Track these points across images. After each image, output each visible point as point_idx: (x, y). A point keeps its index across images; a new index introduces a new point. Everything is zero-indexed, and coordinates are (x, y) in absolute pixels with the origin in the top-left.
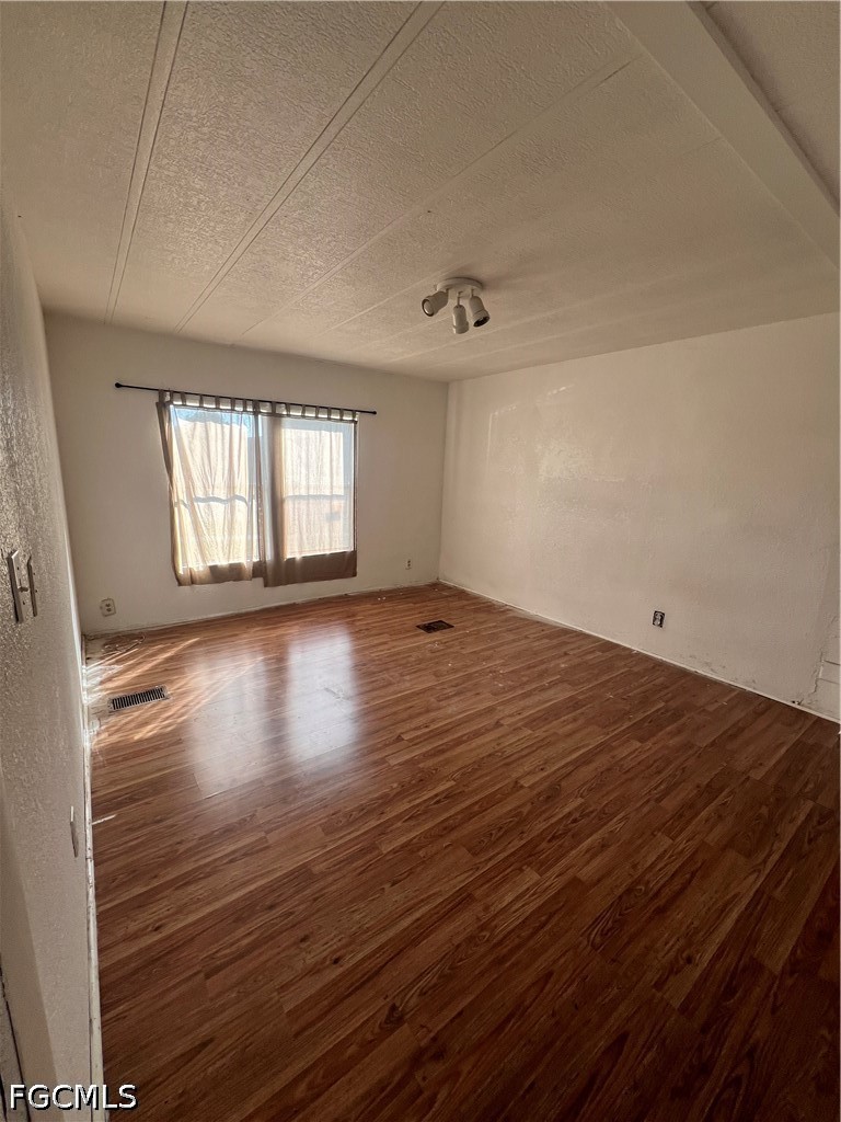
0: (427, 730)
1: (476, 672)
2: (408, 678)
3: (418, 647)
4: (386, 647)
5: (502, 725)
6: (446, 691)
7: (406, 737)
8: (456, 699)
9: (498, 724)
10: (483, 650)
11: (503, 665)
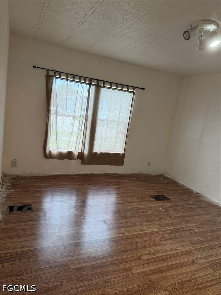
0: (154, 256)
1: (182, 228)
2: (145, 224)
3: (151, 207)
4: (135, 204)
5: (196, 263)
6: (165, 236)
7: (143, 258)
8: (170, 241)
9: (193, 262)
10: (186, 216)
11: (196, 227)
